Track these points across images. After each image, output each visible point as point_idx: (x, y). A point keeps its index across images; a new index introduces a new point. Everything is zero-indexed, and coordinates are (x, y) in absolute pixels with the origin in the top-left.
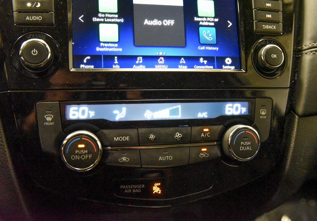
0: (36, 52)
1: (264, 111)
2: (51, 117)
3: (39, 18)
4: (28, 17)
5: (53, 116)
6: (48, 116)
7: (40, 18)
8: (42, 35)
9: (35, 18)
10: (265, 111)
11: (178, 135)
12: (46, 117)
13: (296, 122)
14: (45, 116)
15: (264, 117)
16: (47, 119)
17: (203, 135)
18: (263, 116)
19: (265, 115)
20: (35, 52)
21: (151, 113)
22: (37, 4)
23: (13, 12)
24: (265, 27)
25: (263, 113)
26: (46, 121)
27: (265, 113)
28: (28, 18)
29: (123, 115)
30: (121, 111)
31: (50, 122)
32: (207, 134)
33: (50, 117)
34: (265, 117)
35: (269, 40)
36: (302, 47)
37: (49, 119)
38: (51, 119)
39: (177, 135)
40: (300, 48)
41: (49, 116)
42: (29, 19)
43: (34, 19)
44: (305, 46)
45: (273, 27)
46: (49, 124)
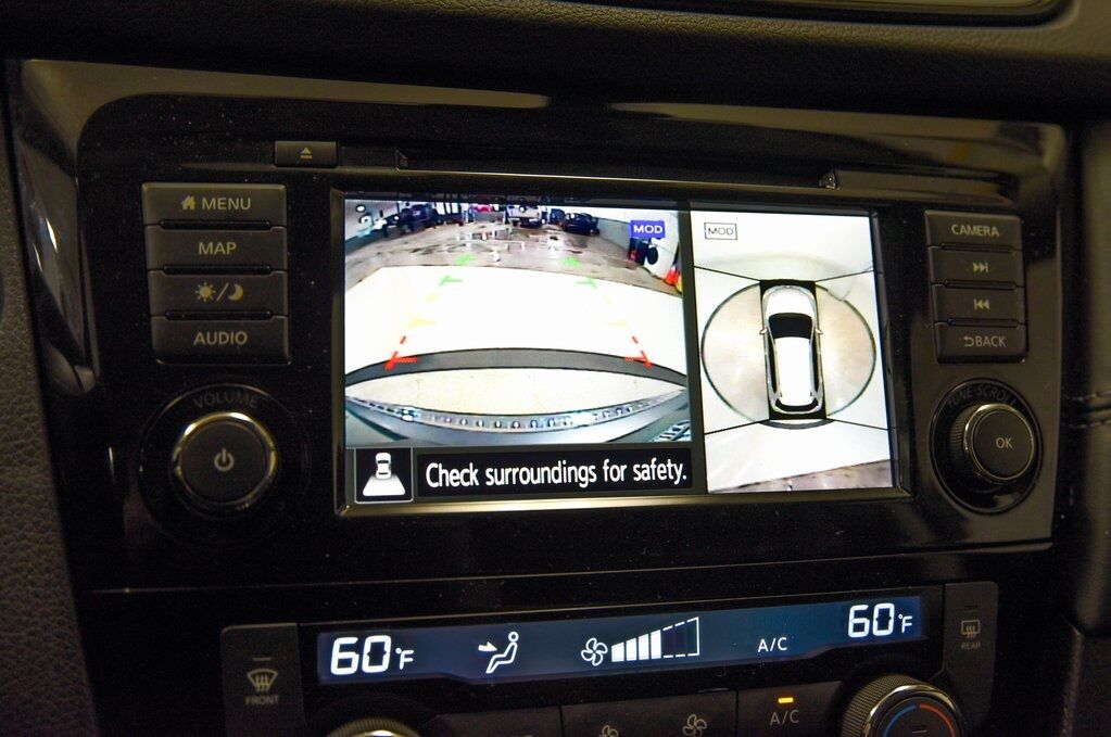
0: (228, 461)
1: (972, 624)
2: (270, 675)
3: (237, 338)
4: (200, 334)
5: (276, 674)
6: (260, 674)
7: (241, 338)
8: (247, 396)
9: (224, 338)
10: (976, 624)
11: (695, 723)
12: (254, 676)
13: (1078, 653)
14: (249, 675)
15: (973, 646)
16: (257, 685)
17: (775, 719)
18: (972, 641)
19: (978, 638)
20: (224, 459)
21: (600, 648)
22: (231, 291)
23: (150, 316)
24: (970, 342)
25: (971, 632)
26: (252, 691)
27: (976, 630)
28: (199, 338)
29: (508, 657)
30: (501, 644)
31: (265, 694)
32: (788, 716)
33: (266, 678)
34: (978, 644)
35: (986, 385)
36: (1087, 397)
37: (263, 684)
38: (268, 685)
39: (692, 723)
40: (1081, 399)
41: (264, 674)
42: (203, 340)
43: (220, 342)
44: (1098, 394)
45: (996, 341)
46: (262, 700)
